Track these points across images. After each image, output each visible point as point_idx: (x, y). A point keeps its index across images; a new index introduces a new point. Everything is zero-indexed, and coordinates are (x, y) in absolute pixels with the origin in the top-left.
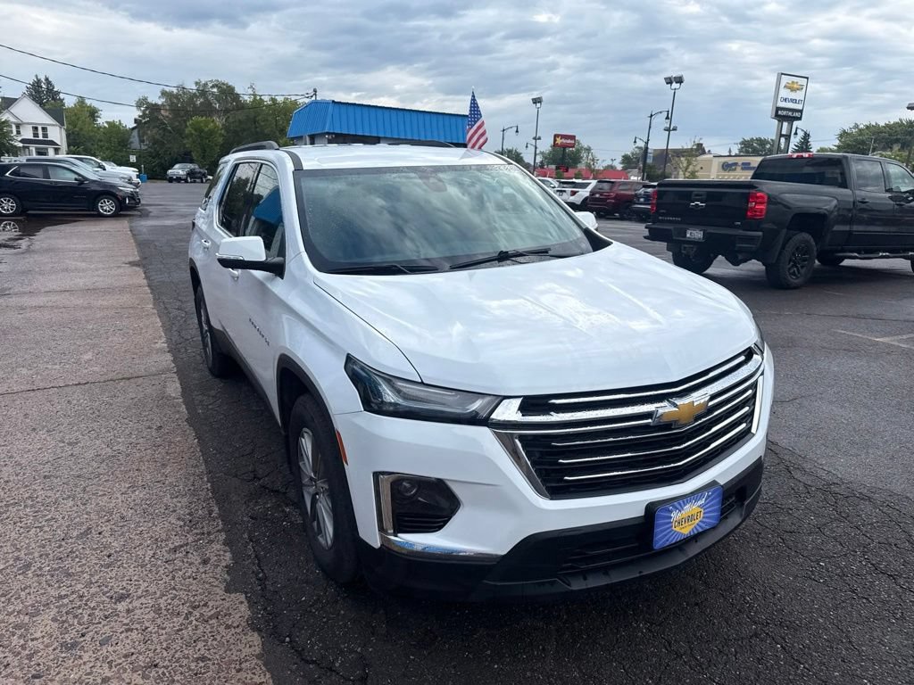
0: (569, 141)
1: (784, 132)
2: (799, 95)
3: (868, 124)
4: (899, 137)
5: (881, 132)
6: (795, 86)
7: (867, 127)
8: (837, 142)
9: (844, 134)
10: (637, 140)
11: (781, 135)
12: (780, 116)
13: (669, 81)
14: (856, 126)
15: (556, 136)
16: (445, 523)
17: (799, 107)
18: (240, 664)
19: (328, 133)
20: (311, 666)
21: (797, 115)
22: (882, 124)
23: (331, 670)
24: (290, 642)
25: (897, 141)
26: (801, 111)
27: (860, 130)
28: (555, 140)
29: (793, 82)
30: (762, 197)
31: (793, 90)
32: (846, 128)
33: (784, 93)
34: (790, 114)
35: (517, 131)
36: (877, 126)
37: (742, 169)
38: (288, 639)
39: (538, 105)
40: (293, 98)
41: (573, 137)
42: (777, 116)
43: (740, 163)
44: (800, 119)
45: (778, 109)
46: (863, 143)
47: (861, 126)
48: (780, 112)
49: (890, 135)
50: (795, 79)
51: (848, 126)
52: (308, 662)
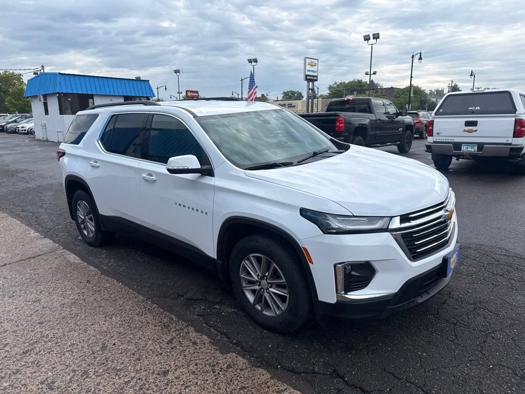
0: (195, 94)
1: (310, 87)
2: (315, 68)
3: (340, 82)
4: (355, 88)
5: (347, 86)
6: (313, 64)
7: (341, 84)
8: (328, 92)
9: (330, 88)
10: (234, 93)
11: (310, 89)
12: (308, 79)
13: (250, 61)
14: (336, 83)
15: (187, 91)
16: (369, 283)
17: (316, 74)
18: (266, 384)
19: (58, 93)
20: (302, 375)
21: (315, 78)
22: (347, 82)
23: (314, 373)
24: (281, 367)
25: (355, 90)
26: (317, 76)
27: (338, 85)
28: (187, 94)
29: (312, 62)
30: (342, 120)
31: (312, 66)
32: (331, 84)
33: (308, 67)
34: (312, 78)
35: (166, 89)
36: (344, 83)
37: (288, 107)
38: (279, 366)
39: (178, 74)
40: (11, 72)
41: (197, 92)
42: (306, 79)
43: (287, 104)
44: (317, 80)
45: (306, 76)
46: (340, 91)
47: (338, 83)
48: (308, 77)
49: (351, 87)
50: (313, 60)
51: (332, 83)
52: (300, 373)
